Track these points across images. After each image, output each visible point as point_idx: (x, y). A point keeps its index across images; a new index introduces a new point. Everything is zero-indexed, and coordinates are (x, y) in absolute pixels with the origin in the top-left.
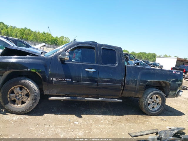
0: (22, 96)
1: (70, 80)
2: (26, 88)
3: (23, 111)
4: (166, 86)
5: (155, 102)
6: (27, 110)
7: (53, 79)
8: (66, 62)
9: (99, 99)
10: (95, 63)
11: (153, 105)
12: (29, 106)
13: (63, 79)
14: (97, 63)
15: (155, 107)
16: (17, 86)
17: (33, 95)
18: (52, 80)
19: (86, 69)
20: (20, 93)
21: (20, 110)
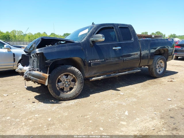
0: (68, 83)
1: (103, 60)
2: (71, 74)
3: (74, 96)
4: (164, 53)
5: (160, 66)
6: (77, 94)
7: (90, 61)
8: (97, 44)
9: (127, 73)
10: (118, 41)
11: (159, 69)
12: (78, 90)
13: (98, 60)
14: (120, 41)
15: (161, 70)
16: (63, 74)
17: (80, 79)
18: (90, 63)
19: (113, 48)
20: (66, 80)
21: (71, 96)
